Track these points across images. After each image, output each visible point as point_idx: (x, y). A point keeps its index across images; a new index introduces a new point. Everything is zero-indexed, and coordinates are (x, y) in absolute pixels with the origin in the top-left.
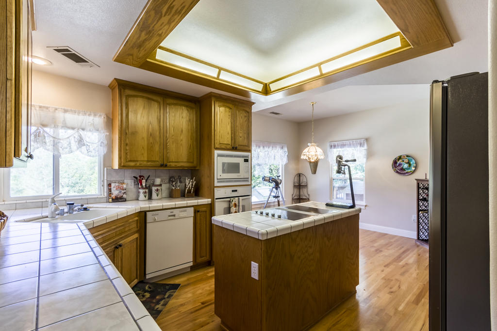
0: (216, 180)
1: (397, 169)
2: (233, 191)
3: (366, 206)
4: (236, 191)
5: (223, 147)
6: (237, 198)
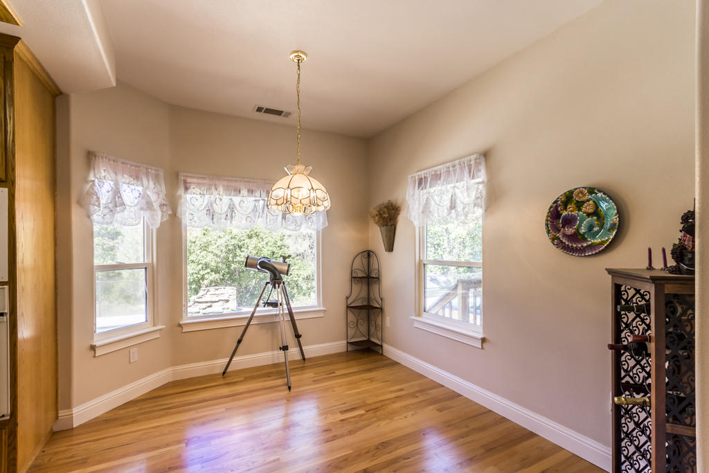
1: (560, 235)
3: (483, 340)
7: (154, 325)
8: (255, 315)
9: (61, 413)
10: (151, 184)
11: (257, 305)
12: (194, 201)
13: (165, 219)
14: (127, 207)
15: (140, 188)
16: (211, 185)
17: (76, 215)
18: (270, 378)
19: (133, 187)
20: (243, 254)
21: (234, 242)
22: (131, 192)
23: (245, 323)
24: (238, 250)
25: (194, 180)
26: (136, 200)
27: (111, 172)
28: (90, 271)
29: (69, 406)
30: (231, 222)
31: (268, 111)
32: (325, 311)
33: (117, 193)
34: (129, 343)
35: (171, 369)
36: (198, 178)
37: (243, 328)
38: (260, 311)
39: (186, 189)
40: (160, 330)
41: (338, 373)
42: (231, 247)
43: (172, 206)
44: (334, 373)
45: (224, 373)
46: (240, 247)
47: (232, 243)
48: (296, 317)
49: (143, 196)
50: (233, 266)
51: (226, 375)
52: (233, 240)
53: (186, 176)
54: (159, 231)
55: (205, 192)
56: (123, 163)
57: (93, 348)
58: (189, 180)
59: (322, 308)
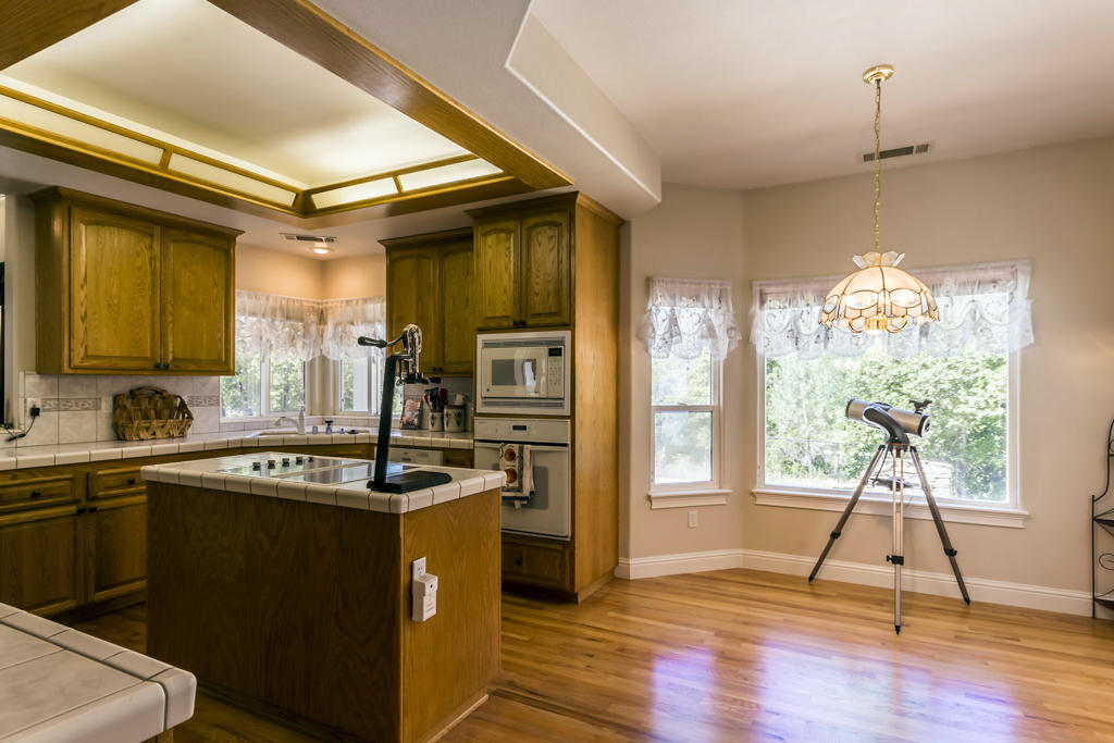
0: (479, 400)
2: (515, 428)
4: (524, 428)
5: (493, 324)
6: (517, 446)
7: (720, 488)
8: (861, 498)
9: (621, 560)
10: (716, 304)
11: (864, 482)
12: (771, 320)
13: (733, 348)
14: (684, 337)
15: (700, 311)
16: (795, 292)
17: (635, 348)
18: (880, 608)
19: (693, 310)
20: (972, 400)
21: (957, 375)
22: (690, 316)
23: (843, 508)
24: (962, 391)
25: (773, 289)
26: (696, 327)
27: (668, 298)
28: (649, 411)
29: (627, 556)
30: (825, 347)
31: (884, 155)
32: (1026, 518)
33: (674, 321)
34: (684, 502)
35: (741, 551)
36: (777, 284)
37: (839, 517)
38: (868, 494)
39: (762, 302)
40: (727, 494)
41: (1024, 643)
42: (947, 386)
43: (744, 329)
44: (1018, 640)
45: (811, 579)
46: (968, 386)
47: (950, 377)
48: (945, 517)
49: (705, 320)
50: (952, 422)
51: (813, 582)
52: (952, 371)
53: (761, 285)
54: (727, 362)
55: (787, 305)
56: (682, 283)
57: (649, 498)
58: (767, 290)
59: (1018, 511)
